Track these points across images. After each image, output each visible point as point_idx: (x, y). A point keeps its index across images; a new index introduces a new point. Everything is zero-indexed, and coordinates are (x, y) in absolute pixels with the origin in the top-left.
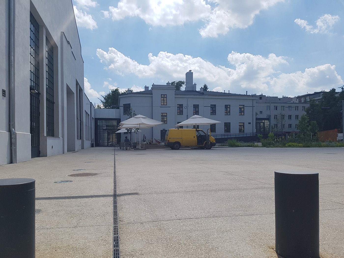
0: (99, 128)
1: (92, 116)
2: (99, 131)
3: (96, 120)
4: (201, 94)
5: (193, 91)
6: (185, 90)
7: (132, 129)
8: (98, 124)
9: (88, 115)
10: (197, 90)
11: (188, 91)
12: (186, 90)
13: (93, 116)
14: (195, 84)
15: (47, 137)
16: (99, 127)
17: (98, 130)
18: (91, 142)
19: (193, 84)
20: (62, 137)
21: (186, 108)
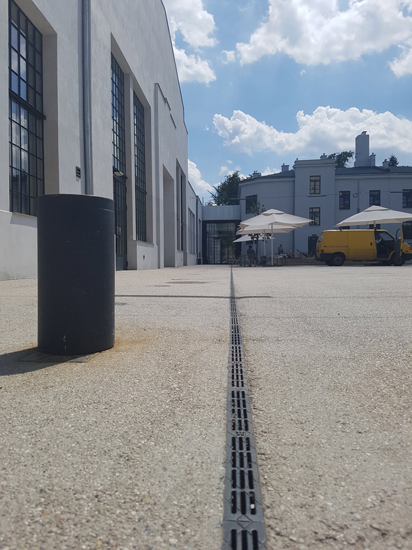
0: (208, 236)
1: (198, 218)
2: (209, 241)
3: (205, 223)
4: (384, 172)
5: (369, 167)
6: (354, 166)
7: (260, 235)
8: (208, 229)
9: (194, 215)
10: (376, 165)
11: (359, 167)
12: (357, 166)
13: (200, 217)
14: (373, 155)
15: (137, 242)
16: (209, 234)
17: (208, 239)
18: (197, 257)
19: (370, 155)
20: (157, 245)
21: (355, 195)
